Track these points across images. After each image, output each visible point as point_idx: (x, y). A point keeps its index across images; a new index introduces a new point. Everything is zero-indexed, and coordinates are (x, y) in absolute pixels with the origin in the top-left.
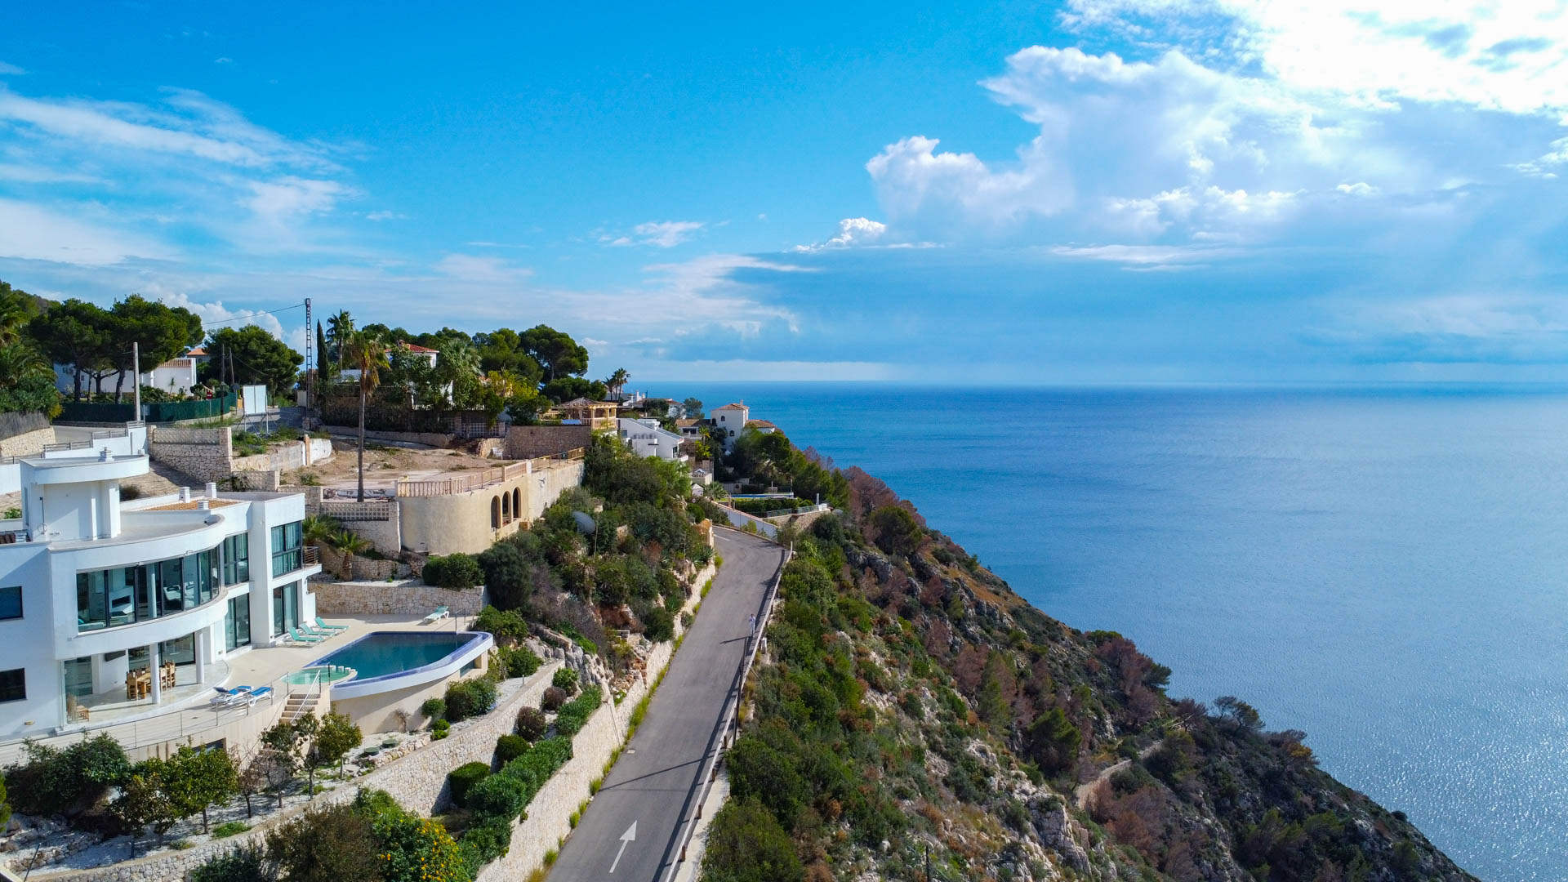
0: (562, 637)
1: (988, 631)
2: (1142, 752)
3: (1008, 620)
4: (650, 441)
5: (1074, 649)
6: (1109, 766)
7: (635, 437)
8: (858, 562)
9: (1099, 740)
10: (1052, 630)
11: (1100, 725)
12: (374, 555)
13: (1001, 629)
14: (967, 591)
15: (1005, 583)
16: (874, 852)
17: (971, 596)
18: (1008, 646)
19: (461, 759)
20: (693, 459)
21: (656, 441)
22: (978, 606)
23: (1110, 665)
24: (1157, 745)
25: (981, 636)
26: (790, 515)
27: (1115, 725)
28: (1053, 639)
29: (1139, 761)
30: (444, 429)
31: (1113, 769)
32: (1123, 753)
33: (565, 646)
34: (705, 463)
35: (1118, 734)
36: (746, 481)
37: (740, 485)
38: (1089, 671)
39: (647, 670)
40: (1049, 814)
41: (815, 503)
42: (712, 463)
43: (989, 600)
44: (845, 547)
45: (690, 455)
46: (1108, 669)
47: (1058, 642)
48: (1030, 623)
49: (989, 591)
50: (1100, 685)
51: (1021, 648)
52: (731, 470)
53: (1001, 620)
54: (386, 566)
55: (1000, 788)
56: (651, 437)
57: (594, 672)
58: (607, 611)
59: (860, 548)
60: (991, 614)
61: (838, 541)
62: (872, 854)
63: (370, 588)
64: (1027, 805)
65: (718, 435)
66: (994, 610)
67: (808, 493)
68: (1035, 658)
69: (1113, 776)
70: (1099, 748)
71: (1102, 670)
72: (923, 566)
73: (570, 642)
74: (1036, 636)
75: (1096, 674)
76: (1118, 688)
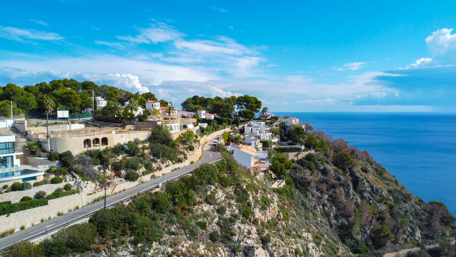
0: (77, 176)
1: (372, 196)
2: (428, 246)
3: (385, 193)
4: (257, 128)
5: (414, 206)
6: (408, 249)
7: (254, 127)
8: (320, 169)
9: (411, 239)
10: (407, 198)
11: (412, 234)
13: (380, 196)
14: (368, 182)
15: (396, 181)
16: (134, 246)
17: (370, 184)
18: (379, 202)
20: (274, 134)
21: (259, 128)
22: (372, 187)
23: (428, 212)
24: (437, 245)
25: (368, 197)
26: (297, 153)
27: (422, 235)
28: (405, 202)
29: (425, 249)
30: (120, 122)
31: (410, 250)
32: (418, 245)
33: (76, 178)
34: (277, 135)
35: (423, 238)
36: (290, 141)
37: (288, 143)
38: (417, 214)
39: (115, 188)
40: (250, 251)
41: (311, 149)
42: (280, 136)
43: (379, 185)
44: (316, 164)
45: (272, 133)
46: (427, 215)
47: (406, 203)
48: (396, 195)
49: (384, 183)
50: (421, 220)
51: (386, 203)
52: (286, 138)
53: (381, 193)
55: (238, 240)
56: (258, 127)
57: (82, 185)
58: (117, 171)
59: (323, 164)
60: (377, 190)
61: (313, 162)
62: (133, 247)
63: (40, 160)
64: (245, 247)
65: (283, 126)
66: (378, 189)
67: (308, 147)
68: (391, 207)
69: (409, 252)
70: (410, 242)
71: (423, 214)
72: (353, 172)
73: (78, 177)
74: (396, 200)
75: (420, 216)
76: (429, 222)
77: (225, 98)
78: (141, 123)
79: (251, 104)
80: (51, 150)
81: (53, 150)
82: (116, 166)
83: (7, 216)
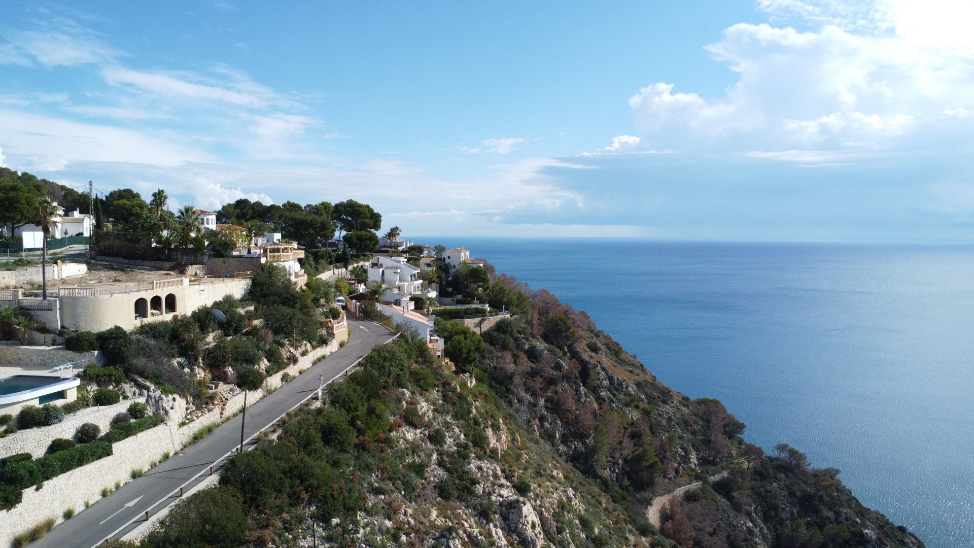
0: (148, 383)
1: (614, 395)
2: (712, 478)
3: (632, 389)
4: (395, 271)
5: (679, 409)
6: (684, 486)
7: (387, 268)
8: (524, 349)
9: (684, 468)
10: (665, 395)
11: (686, 459)
12: (44, 330)
13: (625, 395)
14: (603, 369)
15: (642, 365)
17: (607, 373)
18: (627, 405)
19: (14, 451)
20: (426, 282)
21: (399, 271)
22: (611, 379)
23: (703, 419)
24: (725, 474)
25: (608, 398)
26: (480, 318)
27: (698, 459)
28: (665, 402)
29: (708, 483)
30: (168, 259)
31: (688, 487)
32: (698, 478)
33: (148, 389)
34: (434, 285)
35: (700, 465)
36: (460, 297)
37: (455, 299)
38: (686, 424)
39: (226, 407)
40: (512, 510)
41: (502, 311)
42: (438, 285)
43: (620, 374)
44: (516, 339)
45: (423, 279)
46: (701, 423)
47: (667, 404)
48: (649, 391)
49: (625, 370)
50: (694, 433)
51: (637, 407)
52: (450, 290)
53: (627, 388)
54: (49, 337)
55: (484, 492)
56: (397, 268)
57: (165, 405)
58: (215, 370)
59: (527, 340)
60: (620, 384)
61: (511, 335)
62: (322, 526)
63: (34, 350)
64: (501, 504)
65: (443, 266)
66: (621, 382)
67: (497, 306)
68: (646, 413)
69: (686, 492)
70: (683, 473)
71: (695, 422)
72: (577, 353)
73: (152, 387)
74: (651, 400)
75: (691, 426)
76: (706, 435)
77: (308, 206)
78: (218, 261)
79: (364, 220)
80: (63, 327)
81: (66, 325)
82: (213, 358)
83: (37, 489)
